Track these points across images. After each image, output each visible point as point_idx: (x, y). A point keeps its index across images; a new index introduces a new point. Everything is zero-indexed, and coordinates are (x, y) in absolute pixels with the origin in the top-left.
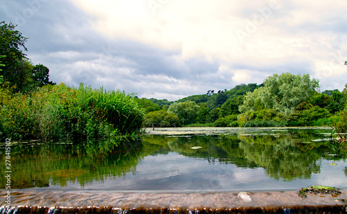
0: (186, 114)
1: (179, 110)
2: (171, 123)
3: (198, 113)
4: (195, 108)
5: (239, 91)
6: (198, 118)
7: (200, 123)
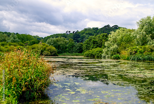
0: (59, 46)
1: (54, 43)
2: (51, 53)
3: (67, 45)
4: (65, 42)
5: (87, 32)
6: (67, 49)
7: (69, 52)
